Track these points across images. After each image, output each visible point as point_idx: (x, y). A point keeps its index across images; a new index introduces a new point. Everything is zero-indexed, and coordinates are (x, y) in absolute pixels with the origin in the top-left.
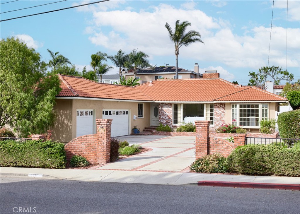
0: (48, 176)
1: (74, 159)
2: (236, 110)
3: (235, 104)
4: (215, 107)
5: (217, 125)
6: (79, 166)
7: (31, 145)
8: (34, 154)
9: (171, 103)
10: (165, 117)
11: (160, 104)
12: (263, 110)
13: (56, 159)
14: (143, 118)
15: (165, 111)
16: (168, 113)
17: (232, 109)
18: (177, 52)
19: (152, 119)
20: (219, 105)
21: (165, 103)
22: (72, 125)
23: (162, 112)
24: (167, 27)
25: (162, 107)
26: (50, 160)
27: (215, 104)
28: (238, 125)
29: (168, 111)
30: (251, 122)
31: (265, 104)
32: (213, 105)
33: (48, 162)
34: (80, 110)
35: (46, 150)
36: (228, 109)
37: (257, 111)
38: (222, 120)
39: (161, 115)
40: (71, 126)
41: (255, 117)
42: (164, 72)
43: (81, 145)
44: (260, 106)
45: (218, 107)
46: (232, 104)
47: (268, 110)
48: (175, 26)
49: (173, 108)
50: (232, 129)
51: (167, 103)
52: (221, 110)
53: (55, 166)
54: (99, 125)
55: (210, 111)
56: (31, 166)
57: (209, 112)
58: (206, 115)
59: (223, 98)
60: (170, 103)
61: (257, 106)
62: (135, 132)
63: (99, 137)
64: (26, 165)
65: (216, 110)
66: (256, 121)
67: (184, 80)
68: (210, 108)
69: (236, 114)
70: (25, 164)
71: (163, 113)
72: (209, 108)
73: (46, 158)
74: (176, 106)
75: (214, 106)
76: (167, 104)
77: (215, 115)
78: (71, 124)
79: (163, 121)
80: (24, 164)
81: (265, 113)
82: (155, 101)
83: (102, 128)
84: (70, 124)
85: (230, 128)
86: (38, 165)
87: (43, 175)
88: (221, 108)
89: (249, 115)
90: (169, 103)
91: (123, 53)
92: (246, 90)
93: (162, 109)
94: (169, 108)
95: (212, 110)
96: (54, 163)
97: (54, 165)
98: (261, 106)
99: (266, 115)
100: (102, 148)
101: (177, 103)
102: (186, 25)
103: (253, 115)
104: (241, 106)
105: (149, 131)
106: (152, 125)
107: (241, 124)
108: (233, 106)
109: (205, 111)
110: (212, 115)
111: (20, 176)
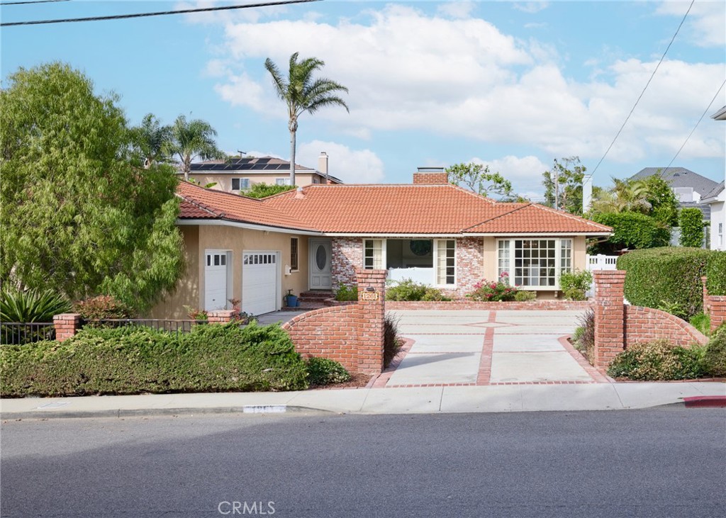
0: (302, 409)
1: (319, 366)
2: (507, 252)
3: (504, 240)
4: (458, 247)
5: (462, 285)
6: (334, 382)
7: (214, 337)
8: (223, 358)
9: (360, 237)
10: (347, 270)
11: (334, 240)
12: (563, 251)
13: (286, 367)
14: (298, 270)
15: (347, 256)
16: (353, 259)
17: (497, 251)
18: (293, 125)
19: (312, 275)
20: (467, 241)
21: (347, 237)
22: (197, 289)
23: (339, 259)
24: (270, 66)
25: (339, 246)
26: (270, 371)
27: (458, 239)
28: (512, 284)
29: (354, 255)
30: (530, 277)
31: (566, 239)
32: (454, 241)
33: (265, 374)
34: (213, 253)
35: (257, 346)
36: (488, 250)
37: (552, 254)
38: (474, 274)
39: (336, 265)
40: (195, 291)
41: (539, 267)
42: (253, 169)
43: (314, 333)
44: (558, 243)
45: (465, 246)
46: (498, 240)
47: (572, 251)
48: (288, 68)
49: (364, 248)
50: (503, 293)
51: (352, 237)
52: (471, 252)
53: (285, 385)
54: (364, 284)
55: (446, 255)
56: (213, 387)
57: (444, 257)
58: (439, 264)
59: (480, 226)
60: (357, 237)
61: (552, 244)
62: (290, 303)
63: (363, 311)
64: (197, 387)
65: (459, 253)
66: (541, 275)
67: (372, 186)
68: (446, 249)
69: (507, 261)
70: (195, 383)
71: (342, 260)
72: (444, 248)
73: (260, 366)
74: (369, 244)
75: (456, 245)
76: (350, 240)
77: (458, 263)
78: (195, 286)
79: (341, 277)
80: (191, 384)
81: (566, 258)
82: (327, 232)
83: (372, 290)
84: (193, 285)
85: (499, 291)
86: (234, 384)
87: (287, 407)
88: (471, 248)
89: (527, 263)
90: (355, 238)
91: (157, 122)
92: (521, 211)
93: (339, 251)
94: (356, 249)
95: (450, 254)
96: (282, 378)
97: (282, 383)
98: (560, 242)
99: (569, 261)
100: (372, 338)
101: (374, 237)
102: (313, 67)
103: (535, 262)
104: (518, 244)
105: (312, 300)
106: (312, 288)
107: (518, 282)
108: (500, 243)
109: (435, 254)
110: (450, 262)
111: (218, 413)
